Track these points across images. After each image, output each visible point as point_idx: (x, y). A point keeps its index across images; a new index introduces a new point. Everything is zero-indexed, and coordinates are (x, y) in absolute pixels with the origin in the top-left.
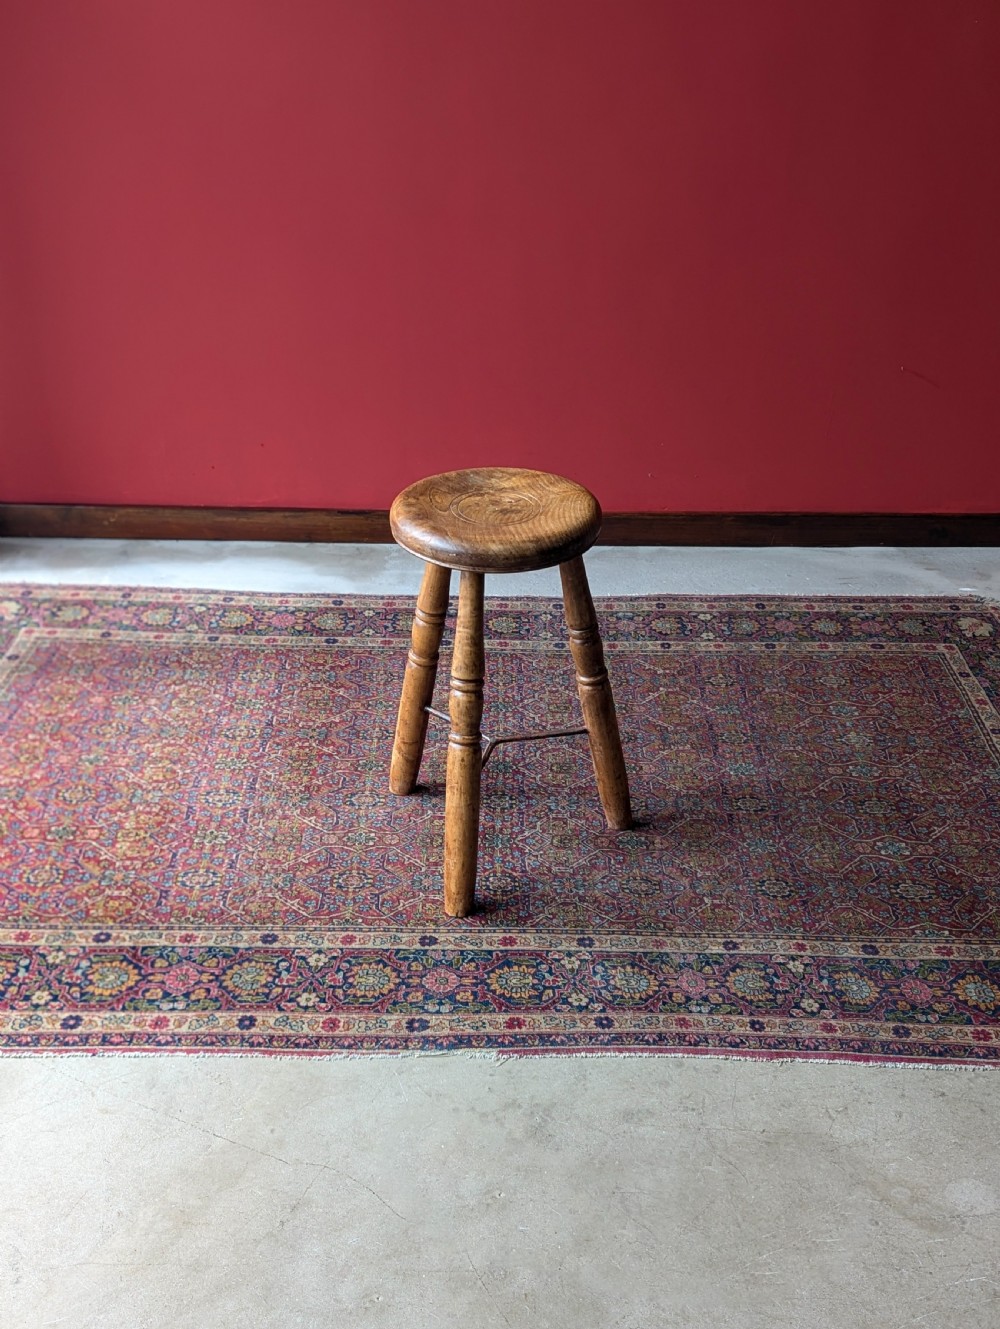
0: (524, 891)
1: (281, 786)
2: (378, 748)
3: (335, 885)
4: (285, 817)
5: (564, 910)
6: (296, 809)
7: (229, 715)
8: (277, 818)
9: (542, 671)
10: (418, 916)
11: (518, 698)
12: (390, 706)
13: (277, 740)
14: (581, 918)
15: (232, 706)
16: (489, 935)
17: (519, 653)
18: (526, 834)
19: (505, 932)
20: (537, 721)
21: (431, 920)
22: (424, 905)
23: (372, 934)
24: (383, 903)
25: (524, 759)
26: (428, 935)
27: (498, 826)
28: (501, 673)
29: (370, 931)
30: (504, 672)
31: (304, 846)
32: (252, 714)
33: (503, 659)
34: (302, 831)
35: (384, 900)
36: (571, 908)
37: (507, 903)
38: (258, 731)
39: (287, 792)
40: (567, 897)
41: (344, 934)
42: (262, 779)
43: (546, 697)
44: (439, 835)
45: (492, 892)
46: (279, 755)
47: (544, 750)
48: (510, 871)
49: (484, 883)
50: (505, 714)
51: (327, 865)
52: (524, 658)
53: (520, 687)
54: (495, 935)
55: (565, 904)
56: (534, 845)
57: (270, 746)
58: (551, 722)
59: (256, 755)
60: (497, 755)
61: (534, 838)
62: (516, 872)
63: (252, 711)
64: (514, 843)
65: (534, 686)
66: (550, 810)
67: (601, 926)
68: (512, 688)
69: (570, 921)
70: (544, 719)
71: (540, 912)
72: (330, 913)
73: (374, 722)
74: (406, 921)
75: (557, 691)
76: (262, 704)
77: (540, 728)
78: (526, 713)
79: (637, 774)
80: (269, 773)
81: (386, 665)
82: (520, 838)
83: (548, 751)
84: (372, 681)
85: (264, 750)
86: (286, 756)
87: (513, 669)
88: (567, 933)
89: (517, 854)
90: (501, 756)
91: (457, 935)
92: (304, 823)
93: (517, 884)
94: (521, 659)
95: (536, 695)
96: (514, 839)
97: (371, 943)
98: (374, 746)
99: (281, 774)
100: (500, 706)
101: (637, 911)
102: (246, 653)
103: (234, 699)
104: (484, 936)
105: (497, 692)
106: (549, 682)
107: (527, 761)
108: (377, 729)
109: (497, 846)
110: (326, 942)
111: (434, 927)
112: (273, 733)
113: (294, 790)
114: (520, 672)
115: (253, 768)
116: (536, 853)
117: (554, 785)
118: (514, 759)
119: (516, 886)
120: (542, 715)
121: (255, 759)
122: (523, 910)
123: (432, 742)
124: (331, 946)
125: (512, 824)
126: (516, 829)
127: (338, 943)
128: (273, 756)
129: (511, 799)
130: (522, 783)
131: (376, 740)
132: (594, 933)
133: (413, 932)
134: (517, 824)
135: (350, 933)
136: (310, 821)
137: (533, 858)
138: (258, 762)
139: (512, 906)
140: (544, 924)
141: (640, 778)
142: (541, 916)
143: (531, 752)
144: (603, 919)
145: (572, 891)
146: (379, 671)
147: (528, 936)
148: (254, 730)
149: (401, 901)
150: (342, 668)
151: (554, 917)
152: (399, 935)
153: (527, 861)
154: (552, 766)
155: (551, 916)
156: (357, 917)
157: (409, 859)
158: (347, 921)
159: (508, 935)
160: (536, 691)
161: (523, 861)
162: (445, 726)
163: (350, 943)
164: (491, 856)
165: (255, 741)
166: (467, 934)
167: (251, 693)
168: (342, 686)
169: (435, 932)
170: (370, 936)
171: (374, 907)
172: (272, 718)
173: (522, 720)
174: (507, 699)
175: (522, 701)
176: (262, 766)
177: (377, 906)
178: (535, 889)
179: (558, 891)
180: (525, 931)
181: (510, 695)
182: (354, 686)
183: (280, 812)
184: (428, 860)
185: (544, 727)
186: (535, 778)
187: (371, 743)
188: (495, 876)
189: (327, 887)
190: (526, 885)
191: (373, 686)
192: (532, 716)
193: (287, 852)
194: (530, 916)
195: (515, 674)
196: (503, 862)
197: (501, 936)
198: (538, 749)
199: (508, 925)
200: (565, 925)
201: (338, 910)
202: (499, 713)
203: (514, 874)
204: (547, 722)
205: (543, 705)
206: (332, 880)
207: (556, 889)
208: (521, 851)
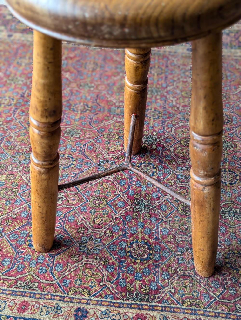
0: (155, 261)
1: (16, 146)
2: (80, 119)
3: (27, 243)
4: (12, 173)
5: (182, 283)
6: (20, 166)
7: (3, 87)
8: (7, 173)
9: (179, 67)
10: (78, 282)
11: (164, 85)
12: (93, 87)
13: (23, 108)
14: (195, 294)
15: (6, 82)
16: (127, 310)
17: (167, 54)
18: (161, 200)
19: (138, 308)
20: (174, 103)
21: (87, 289)
22: (84, 271)
23: (41, 301)
24: (56, 267)
25: (164, 133)
26: (82, 306)
27: (143, 192)
28: (156, 67)
29: (40, 298)
30: (159, 67)
31: (16, 201)
32: (15, 88)
33: (158, 57)
34: (19, 187)
35: (58, 262)
36: (188, 281)
37: (143, 272)
38: (15, 100)
39: (18, 151)
40: (186, 269)
41: (22, 299)
42: (7, 139)
43: (181, 85)
44: (105, 197)
45: (133, 260)
46: (22, 120)
47: (177, 126)
48: (148, 238)
49: (129, 249)
50: (156, 97)
51: (27, 221)
52: (170, 57)
53: (166, 77)
54: (131, 310)
55: (184, 277)
56: (165, 212)
57: (18, 113)
58: (182, 104)
59: (9, 119)
60: (148, 130)
61: (165, 205)
62: (152, 238)
63: (15, 86)
64: (153, 209)
65: (174, 77)
66: (178, 179)
67: (209, 306)
68: (162, 78)
69: (187, 298)
70: (178, 102)
71: (167, 286)
72: (18, 273)
73: (82, 98)
74: (68, 288)
75: (187, 82)
76: (22, 81)
77: (176, 109)
78: (168, 96)
79: (233, 151)
80: (12, 134)
81: (95, 58)
82: (156, 204)
83: (179, 128)
84: (85, 68)
85: (14, 116)
86: (25, 121)
87: (163, 65)
88: (184, 313)
89: (154, 219)
90: (151, 131)
91: (103, 309)
92: (22, 179)
93: (151, 252)
94: (168, 58)
95: (175, 83)
96: (153, 204)
97: (38, 313)
98: (77, 118)
99: (18, 136)
100: (154, 91)
101: (236, 290)
102: (24, 46)
103: (8, 76)
104: (123, 311)
105: (153, 80)
106: (182, 75)
107: (166, 135)
108: (82, 104)
109: (141, 211)
110: (7, 307)
111: (87, 297)
112: (23, 103)
113: (23, 150)
114: (167, 67)
115: (4, 129)
116: (166, 220)
117: (181, 158)
118: (159, 134)
119: (151, 255)
120: (177, 99)
121: (7, 122)
122: (153, 282)
123: (112, 116)
124: (10, 313)
125: (152, 190)
126: (155, 196)
127: (15, 311)
128: (18, 120)
129: (154, 168)
130: (162, 154)
131: (79, 112)
132: (205, 314)
133: (71, 302)
134: (156, 190)
135: (26, 299)
136: (26, 178)
137: (164, 225)
138: (8, 125)
139: (146, 276)
140: (168, 300)
141: (236, 154)
142: (167, 290)
143: (169, 128)
144: (211, 297)
145: (189, 263)
146: (90, 61)
147: (155, 313)
148: (13, 99)
149: (69, 264)
150: (71, 58)
151: (175, 292)
152: (61, 304)
153: (160, 227)
154: (181, 140)
155: (173, 291)
156: (35, 280)
157: (82, 219)
158: (27, 284)
159: (141, 312)
160: (174, 81)
161: (157, 228)
162: (121, 104)
163: (24, 310)
164: (136, 220)
165: (12, 108)
166: (110, 308)
167: (19, 73)
168: (69, 71)
169: (87, 304)
170: (39, 304)
171: (49, 270)
172: (25, 91)
173: (165, 101)
174: (158, 86)
175: (166, 87)
176: (10, 129)
177: (52, 267)
178: (163, 258)
179: (180, 261)
180: (152, 308)
181: (160, 83)
182: (75, 71)
183: (10, 168)
184: (94, 221)
185: (178, 108)
186: (170, 151)
187: (76, 114)
188: (137, 242)
189: (21, 246)
190: (157, 252)
191: (85, 72)
192: (171, 99)
193: (4, 206)
194: (157, 290)
195: (164, 68)
196: (144, 228)
197: (135, 312)
198: (174, 125)
199: (141, 300)
200: (183, 302)
201: (23, 272)
202: (152, 97)
203: (151, 241)
204: (180, 104)
205: (178, 92)
206: (26, 238)
207: (178, 259)
208: (156, 216)
